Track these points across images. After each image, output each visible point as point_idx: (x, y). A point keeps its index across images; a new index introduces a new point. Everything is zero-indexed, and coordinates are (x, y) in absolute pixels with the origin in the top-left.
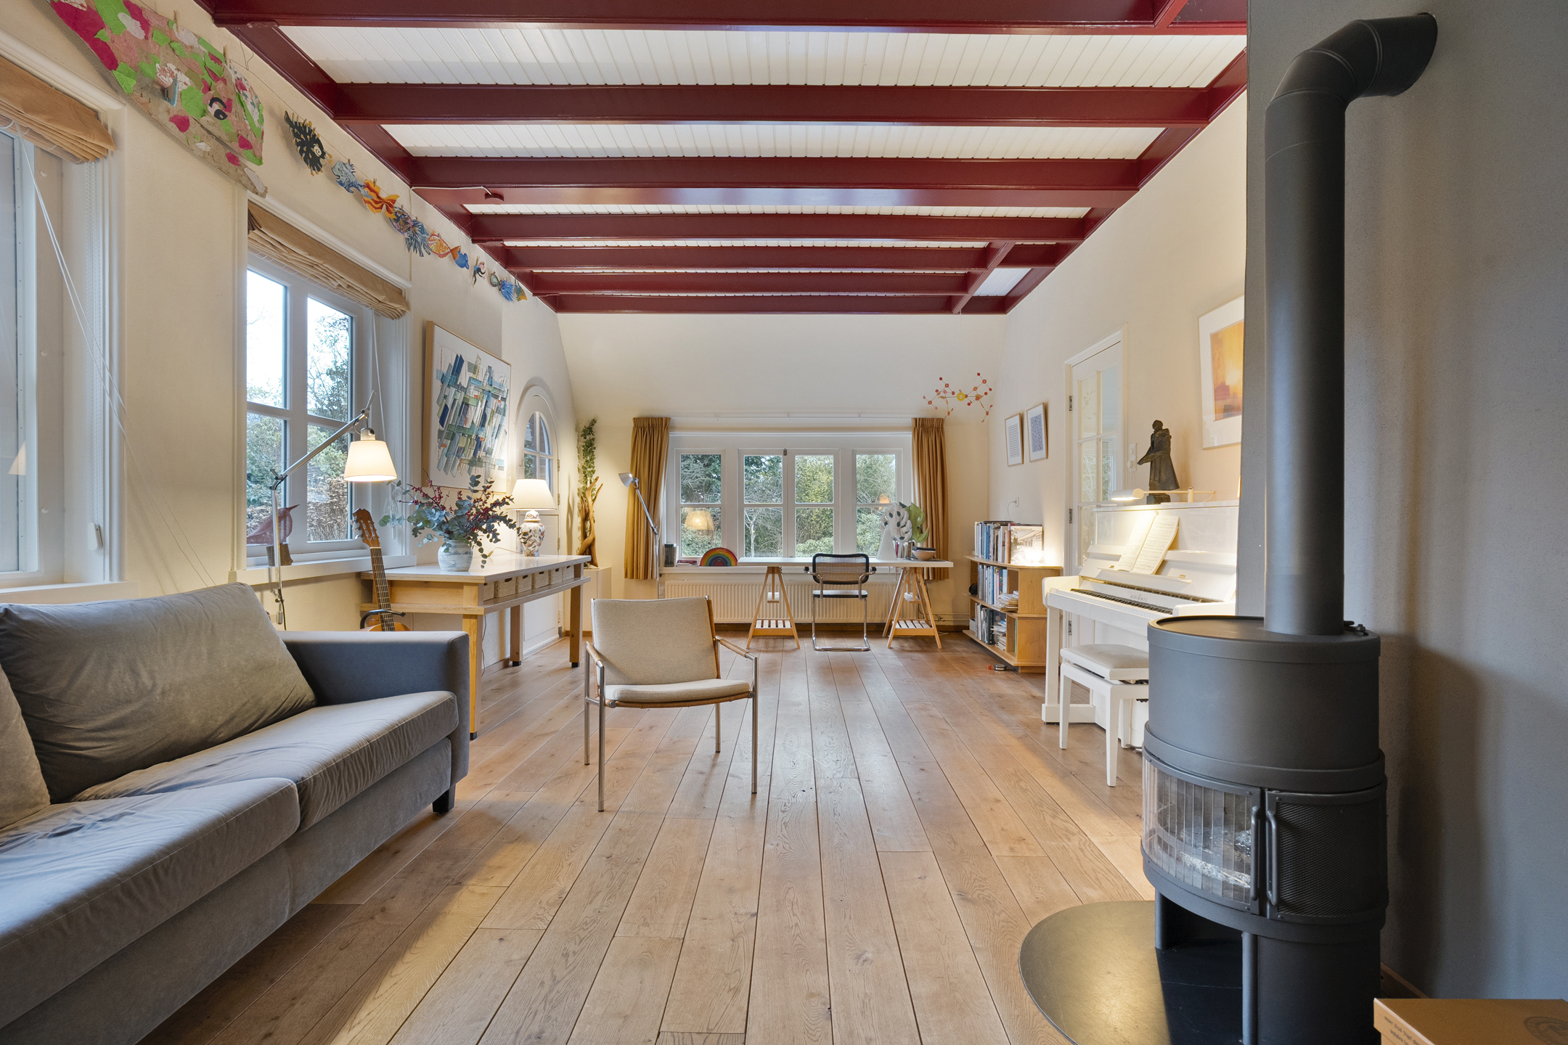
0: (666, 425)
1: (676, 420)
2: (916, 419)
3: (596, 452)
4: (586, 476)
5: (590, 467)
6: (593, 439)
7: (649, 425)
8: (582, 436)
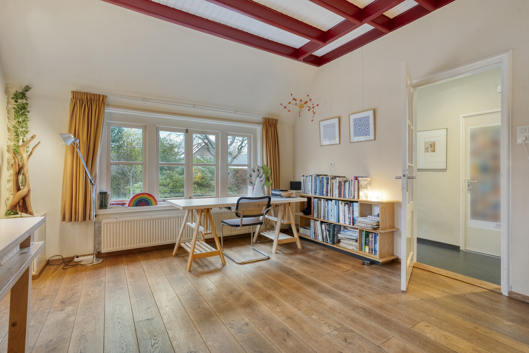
0: (103, 101)
1: (110, 99)
2: (265, 118)
3: (29, 115)
4: (18, 135)
5: (22, 127)
6: (27, 104)
7: (87, 98)
8: (13, 98)
